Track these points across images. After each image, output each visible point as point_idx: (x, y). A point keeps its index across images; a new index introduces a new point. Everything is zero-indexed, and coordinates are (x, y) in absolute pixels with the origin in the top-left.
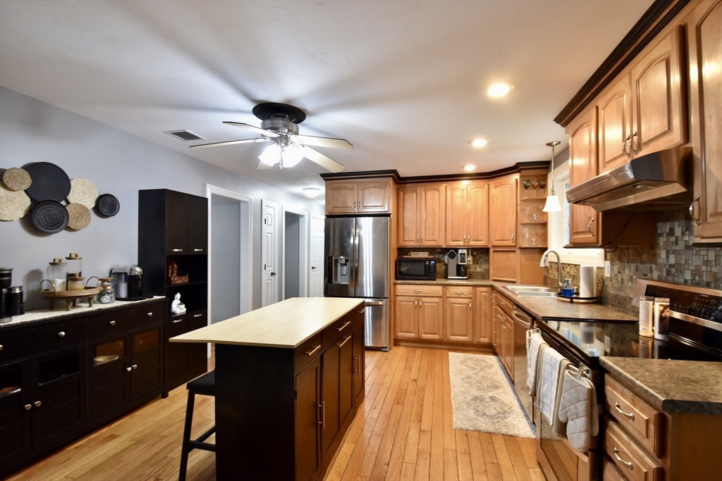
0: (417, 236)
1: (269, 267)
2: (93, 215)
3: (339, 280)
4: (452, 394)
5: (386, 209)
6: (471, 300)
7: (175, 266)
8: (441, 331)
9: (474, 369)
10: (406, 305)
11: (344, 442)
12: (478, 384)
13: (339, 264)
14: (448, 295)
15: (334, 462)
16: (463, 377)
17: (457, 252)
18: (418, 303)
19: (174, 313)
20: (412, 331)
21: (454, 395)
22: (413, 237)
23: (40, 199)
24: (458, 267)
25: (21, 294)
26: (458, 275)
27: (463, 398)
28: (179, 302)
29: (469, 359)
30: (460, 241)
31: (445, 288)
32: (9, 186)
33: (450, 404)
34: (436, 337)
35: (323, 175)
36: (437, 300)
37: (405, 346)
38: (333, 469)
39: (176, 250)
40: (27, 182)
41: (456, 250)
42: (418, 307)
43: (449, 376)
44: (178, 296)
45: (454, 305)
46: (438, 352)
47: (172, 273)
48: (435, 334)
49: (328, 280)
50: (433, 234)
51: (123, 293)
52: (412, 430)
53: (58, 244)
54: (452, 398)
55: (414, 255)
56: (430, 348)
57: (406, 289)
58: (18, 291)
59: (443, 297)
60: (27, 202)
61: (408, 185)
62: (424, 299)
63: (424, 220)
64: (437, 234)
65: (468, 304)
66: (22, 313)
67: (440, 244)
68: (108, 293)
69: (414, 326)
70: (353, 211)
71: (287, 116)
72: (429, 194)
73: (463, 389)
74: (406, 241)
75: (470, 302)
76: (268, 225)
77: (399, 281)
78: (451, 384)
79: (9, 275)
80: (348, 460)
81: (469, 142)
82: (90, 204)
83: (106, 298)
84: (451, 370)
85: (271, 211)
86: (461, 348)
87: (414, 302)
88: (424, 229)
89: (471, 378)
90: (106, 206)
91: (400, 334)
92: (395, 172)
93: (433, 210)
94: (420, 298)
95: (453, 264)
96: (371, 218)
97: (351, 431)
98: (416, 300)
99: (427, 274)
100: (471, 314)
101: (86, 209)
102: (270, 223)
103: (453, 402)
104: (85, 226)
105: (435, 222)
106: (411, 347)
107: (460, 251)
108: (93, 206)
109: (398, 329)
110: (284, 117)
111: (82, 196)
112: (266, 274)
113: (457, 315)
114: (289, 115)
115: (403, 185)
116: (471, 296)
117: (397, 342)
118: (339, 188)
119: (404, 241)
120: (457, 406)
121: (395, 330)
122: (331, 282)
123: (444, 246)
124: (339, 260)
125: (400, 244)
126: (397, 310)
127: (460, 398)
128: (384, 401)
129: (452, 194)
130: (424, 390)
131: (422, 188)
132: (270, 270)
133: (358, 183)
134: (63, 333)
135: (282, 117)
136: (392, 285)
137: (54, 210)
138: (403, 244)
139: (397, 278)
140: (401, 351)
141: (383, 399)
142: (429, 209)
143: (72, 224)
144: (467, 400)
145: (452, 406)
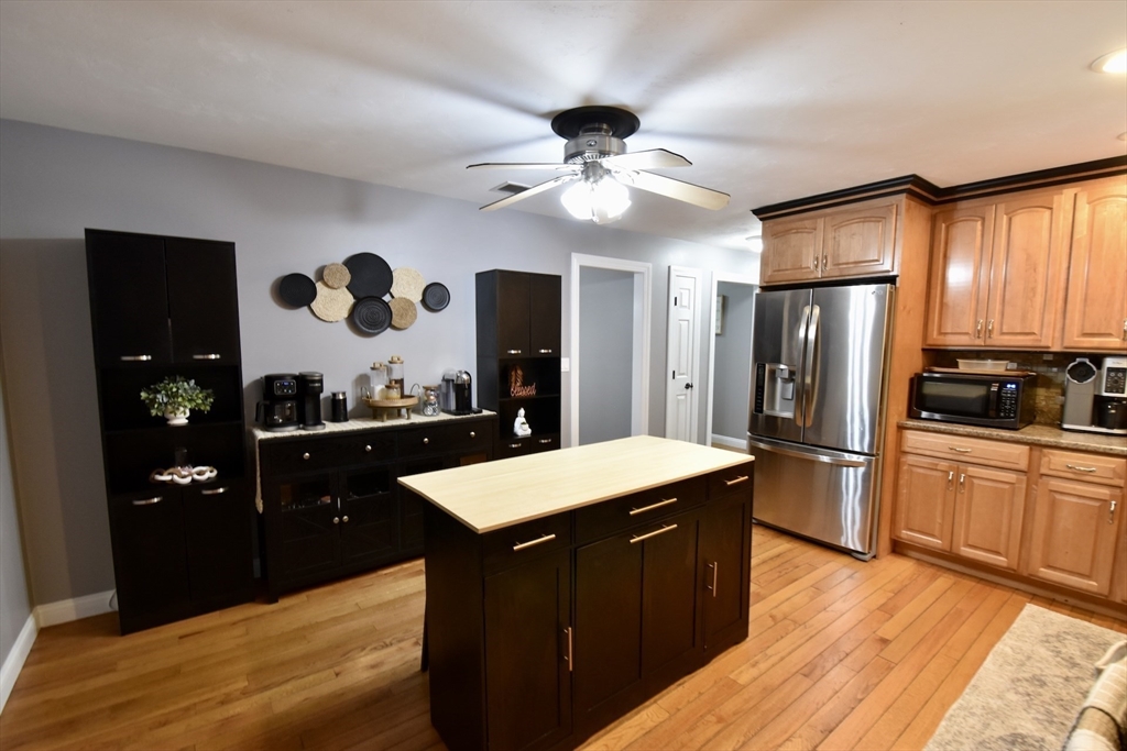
0: (977, 322)
1: (680, 374)
2: (420, 309)
3: (778, 407)
4: (955, 706)
5: (887, 266)
6: (1118, 491)
7: (519, 372)
8: (1014, 551)
9: (1075, 665)
10: (925, 476)
11: (655, 702)
12: (1056, 709)
13: (779, 380)
14: (1043, 471)
15: (616, 727)
16: (1021, 675)
17: (1099, 366)
18: (957, 476)
19: (516, 435)
20: (936, 533)
21: (961, 708)
22: (967, 324)
23: (362, 295)
24: (1100, 403)
25: (345, 400)
26: (1093, 423)
27: (979, 726)
28: (524, 420)
29: (1077, 636)
30: (1110, 335)
31: (1036, 453)
32: (330, 283)
33: (935, 724)
34: (1001, 561)
35: (756, 212)
36: (1011, 477)
37: (918, 560)
38: (605, 738)
39: (513, 352)
40: (347, 277)
41: (1098, 359)
42: (955, 485)
43: (984, 659)
44: (522, 412)
45: (1058, 497)
46: (997, 595)
47: (516, 381)
48: (998, 553)
49: (756, 406)
50: (1024, 318)
51: (453, 406)
52: (797, 741)
53: (384, 345)
54: (947, 715)
55: (965, 367)
56: (981, 580)
57: (931, 442)
58: (341, 397)
59: (1031, 473)
60: (349, 300)
61: (963, 205)
62: (972, 470)
63: (1001, 285)
64: (1037, 317)
65: (1105, 502)
66: (346, 420)
67: (1042, 344)
68: (431, 404)
69: (942, 525)
70: (812, 276)
71: (605, 126)
72: (1021, 220)
73: (995, 704)
74: (946, 334)
75: (1113, 497)
76: (682, 306)
77: (911, 423)
78: (973, 682)
79: (321, 381)
80: (637, 736)
81: (1092, 66)
82: (416, 297)
83: (429, 410)
84: (999, 646)
85: (689, 283)
86: (1072, 601)
87: (947, 473)
88: (998, 307)
89: (1043, 684)
90: (435, 297)
91: (905, 534)
92: (915, 180)
93: (1029, 257)
94: (962, 466)
95: (1080, 395)
96: (873, 287)
97: (680, 688)
98: (951, 468)
99: (992, 413)
100: (1114, 528)
101: (412, 304)
102: (685, 303)
103: (943, 723)
104: (411, 323)
105: (1034, 290)
106: (933, 565)
107: (1109, 363)
108: (421, 298)
109: (902, 524)
110: (600, 130)
111: (406, 288)
112: (674, 388)
113: (1065, 520)
114: (608, 124)
115: (950, 206)
116: (1121, 482)
117: (898, 548)
118: (787, 232)
119: (940, 333)
120: (948, 737)
121: (893, 522)
122: (761, 411)
123: (1056, 348)
124: (778, 372)
125: (930, 342)
126: (901, 482)
127: (971, 721)
128: (782, 659)
129: (1093, 213)
130: (890, 669)
131: (1002, 207)
132: (683, 379)
133: (825, 216)
134: (369, 447)
135: (593, 130)
136: (892, 431)
137: (377, 307)
138: (936, 339)
139: (912, 414)
140: (902, 568)
141: (783, 654)
142: (1018, 255)
143: (396, 321)
144: (988, 733)
145: (933, 732)
